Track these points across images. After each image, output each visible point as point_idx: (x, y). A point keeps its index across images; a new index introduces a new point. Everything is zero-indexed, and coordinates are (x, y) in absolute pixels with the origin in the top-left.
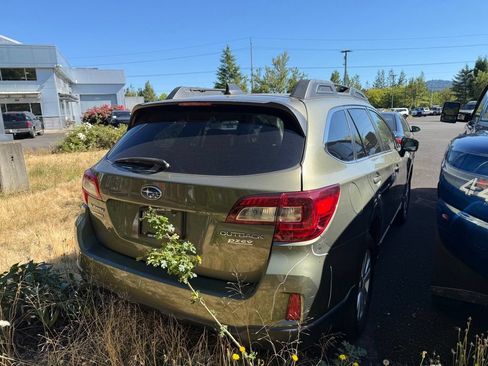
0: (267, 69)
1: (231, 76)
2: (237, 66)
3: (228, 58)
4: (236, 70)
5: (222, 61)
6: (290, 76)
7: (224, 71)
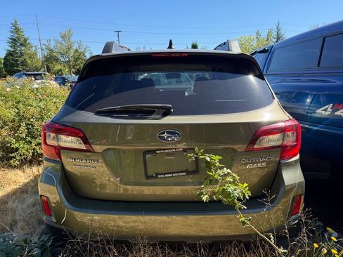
0: (56, 42)
1: (22, 45)
2: (26, 36)
3: (17, 30)
4: (25, 40)
5: (12, 32)
6: (75, 47)
7: (15, 40)
